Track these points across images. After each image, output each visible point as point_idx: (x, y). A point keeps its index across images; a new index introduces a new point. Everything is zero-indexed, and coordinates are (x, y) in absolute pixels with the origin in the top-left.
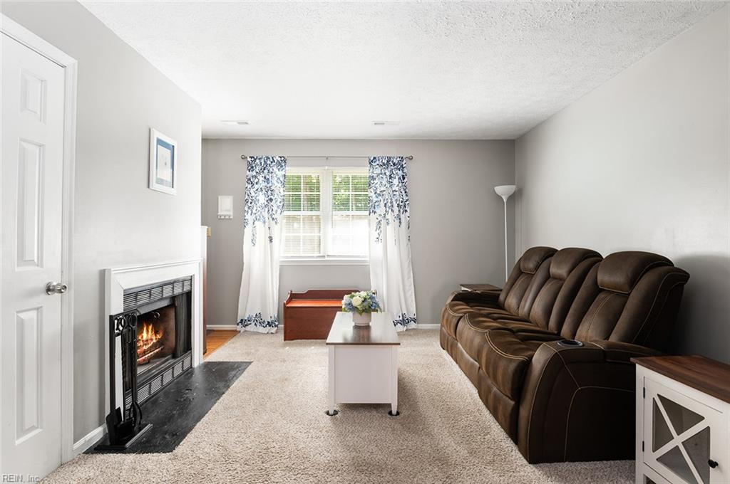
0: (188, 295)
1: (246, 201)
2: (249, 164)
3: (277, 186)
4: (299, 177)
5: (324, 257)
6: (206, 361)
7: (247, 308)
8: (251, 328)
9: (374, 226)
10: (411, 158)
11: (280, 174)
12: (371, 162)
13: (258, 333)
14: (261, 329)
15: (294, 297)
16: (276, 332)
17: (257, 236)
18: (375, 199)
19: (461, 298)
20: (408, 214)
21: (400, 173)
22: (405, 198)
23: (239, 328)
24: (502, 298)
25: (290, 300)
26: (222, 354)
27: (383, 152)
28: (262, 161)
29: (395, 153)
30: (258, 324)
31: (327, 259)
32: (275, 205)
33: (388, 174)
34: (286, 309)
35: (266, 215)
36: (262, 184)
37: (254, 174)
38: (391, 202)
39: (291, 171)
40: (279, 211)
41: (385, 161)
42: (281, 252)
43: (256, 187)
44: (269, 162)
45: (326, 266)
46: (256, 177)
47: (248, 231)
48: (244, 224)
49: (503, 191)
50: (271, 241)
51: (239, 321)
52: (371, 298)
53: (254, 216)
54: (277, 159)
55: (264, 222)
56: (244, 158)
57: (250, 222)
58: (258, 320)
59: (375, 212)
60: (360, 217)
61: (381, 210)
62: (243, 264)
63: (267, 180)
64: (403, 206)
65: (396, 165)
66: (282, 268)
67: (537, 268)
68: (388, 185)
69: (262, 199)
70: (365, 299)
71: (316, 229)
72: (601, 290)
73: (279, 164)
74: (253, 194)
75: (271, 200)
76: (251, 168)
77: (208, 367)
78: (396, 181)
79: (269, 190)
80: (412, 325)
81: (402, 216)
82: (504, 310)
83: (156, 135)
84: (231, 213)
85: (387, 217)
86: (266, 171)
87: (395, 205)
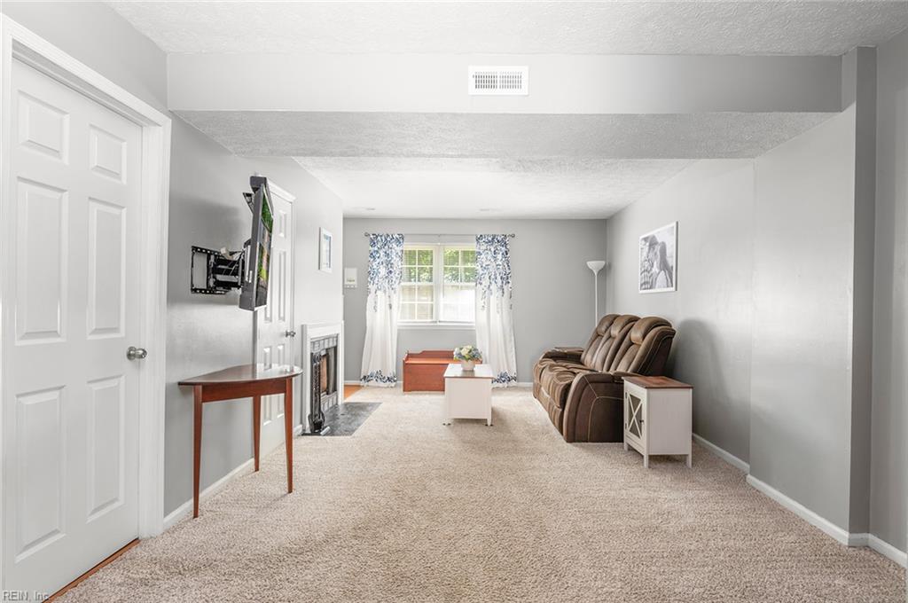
0: (335, 348)
1: (369, 273)
2: (372, 241)
3: (395, 260)
4: (415, 251)
5: (436, 322)
6: (346, 401)
7: (369, 367)
8: (373, 383)
9: (480, 296)
10: (513, 236)
11: (399, 249)
12: (478, 240)
13: (379, 387)
14: (382, 384)
15: (410, 356)
16: (395, 386)
17: (379, 304)
18: (481, 272)
19: (549, 356)
20: (510, 285)
21: (504, 249)
22: (508, 272)
23: (362, 383)
24: (583, 357)
25: (407, 358)
26: (356, 398)
27: (489, 231)
28: (383, 238)
29: (498, 231)
30: (379, 380)
31: (439, 324)
32: (394, 276)
33: (493, 250)
34: (405, 365)
35: (386, 285)
36: (383, 258)
37: (376, 249)
38: (495, 275)
39: (407, 246)
40: (397, 282)
41: (490, 239)
42: (399, 319)
43: (378, 260)
44: (388, 239)
45: (437, 330)
46: (377, 252)
47: (370, 299)
48: (367, 292)
49: (595, 265)
50: (391, 308)
51: (362, 377)
52: (475, 350)
53: (375, 286)
54: (396, 236)
55: (385, 291)
56: (367, 235)
57: (373, 291)
58: (379, 376)
59: (481, 284)
60: (467, 287)
61: (486, 282)
62: (366, 327)
63: (387, 255)
64: (506, 279)
65: (500, 242)
66: (400, 332)
67: (606, 330)
68: (492, 260)
69: (383, 271)
70: (470, 351)
71: (430, 298)
72: (633, 344)
73: (398, 240)
74: (375, 267)
75: (391, 272)
76: (373, 244)
77: (347, 406)
78: (499, 257)
79: (389, 264)
80: (513, 383)
81: (505, 287)
82: (582, 364)
83: (324, 232)
84: (355, 283)
85: (491, 287)
86: (387, 247)
87: (499, 278)
